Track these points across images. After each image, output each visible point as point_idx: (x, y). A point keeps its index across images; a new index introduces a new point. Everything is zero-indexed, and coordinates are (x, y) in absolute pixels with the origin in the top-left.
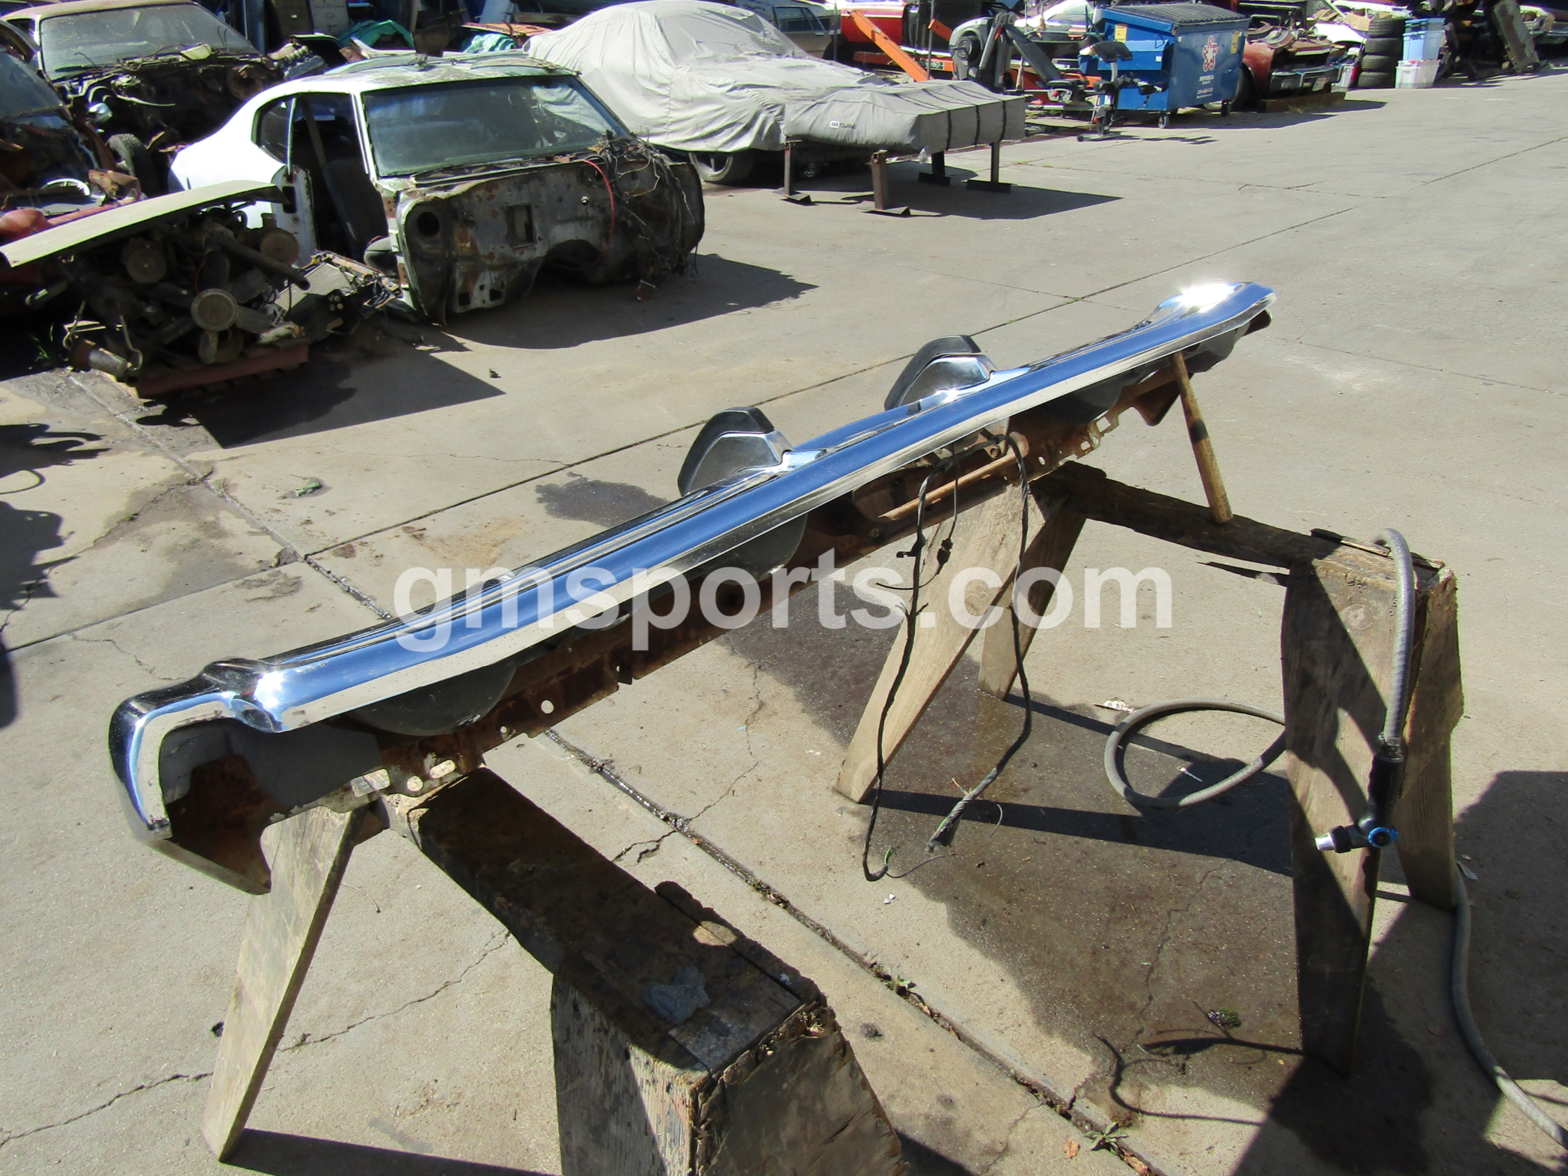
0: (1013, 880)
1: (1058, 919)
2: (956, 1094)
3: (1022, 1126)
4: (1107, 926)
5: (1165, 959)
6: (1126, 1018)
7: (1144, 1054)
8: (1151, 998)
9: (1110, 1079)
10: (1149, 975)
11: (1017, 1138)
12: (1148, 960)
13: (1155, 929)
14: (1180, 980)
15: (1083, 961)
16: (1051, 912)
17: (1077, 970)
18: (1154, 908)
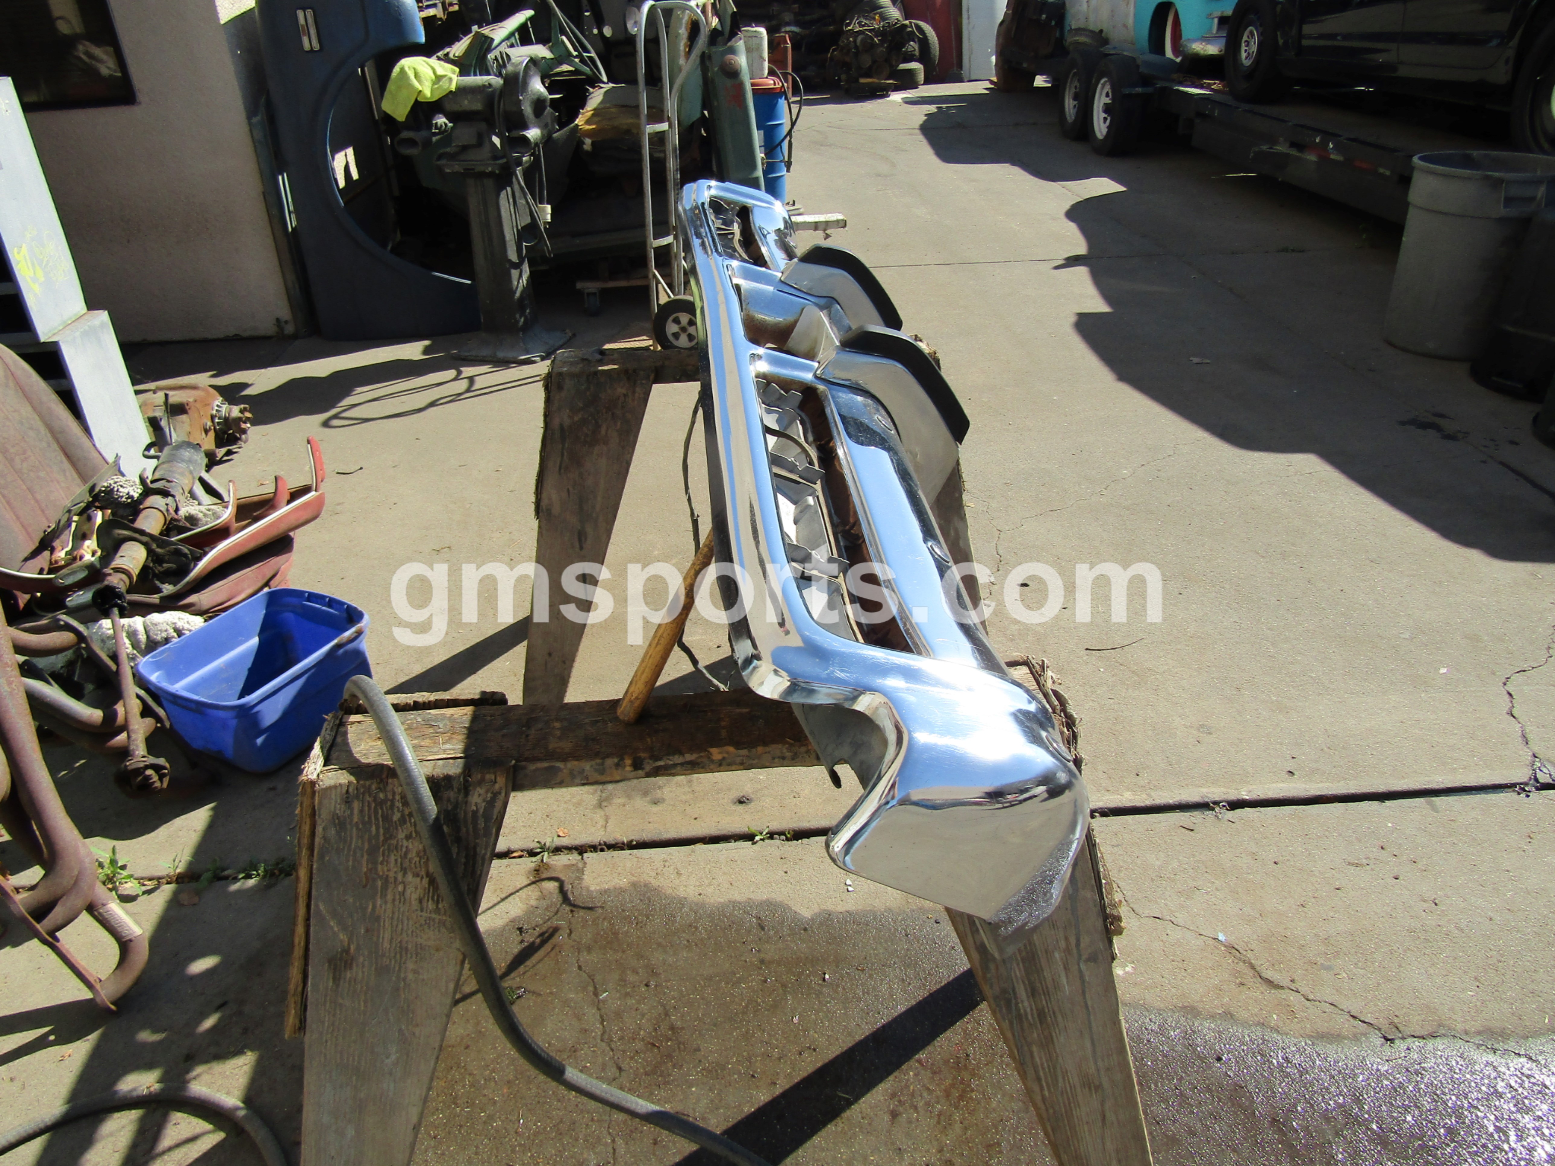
0: (784, 986)
1: (710, 978)
2: (655, 809)
3: (601, 822)
4: (663, 1005)
5: (591, 1014)
6: (587, 937)
7: (555, 923)
8: (580, 968)
9: (568, 887)
10: (595, 988)
11: (599, 816)
12: (604, 1001)
13: (621, 1038)
14: (566, 1003)
15: (657, 957)
16: (720, 981)
17: (654, 946)
18: (636, 1062)
